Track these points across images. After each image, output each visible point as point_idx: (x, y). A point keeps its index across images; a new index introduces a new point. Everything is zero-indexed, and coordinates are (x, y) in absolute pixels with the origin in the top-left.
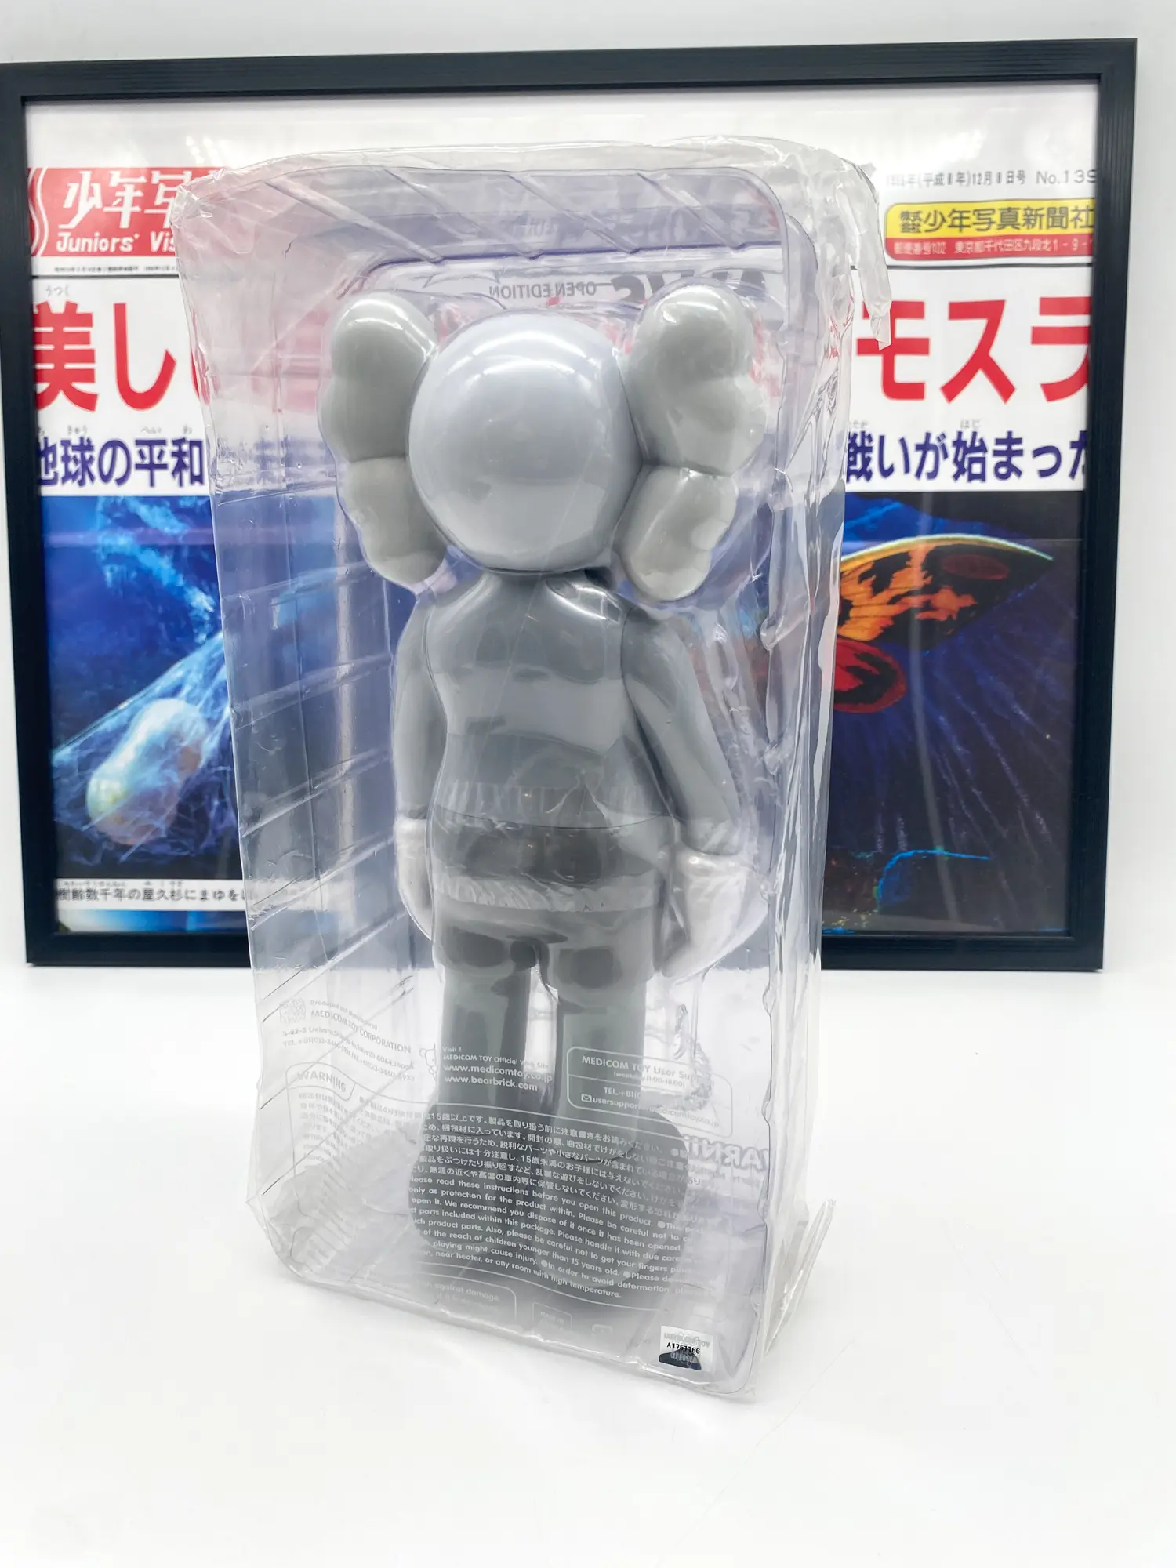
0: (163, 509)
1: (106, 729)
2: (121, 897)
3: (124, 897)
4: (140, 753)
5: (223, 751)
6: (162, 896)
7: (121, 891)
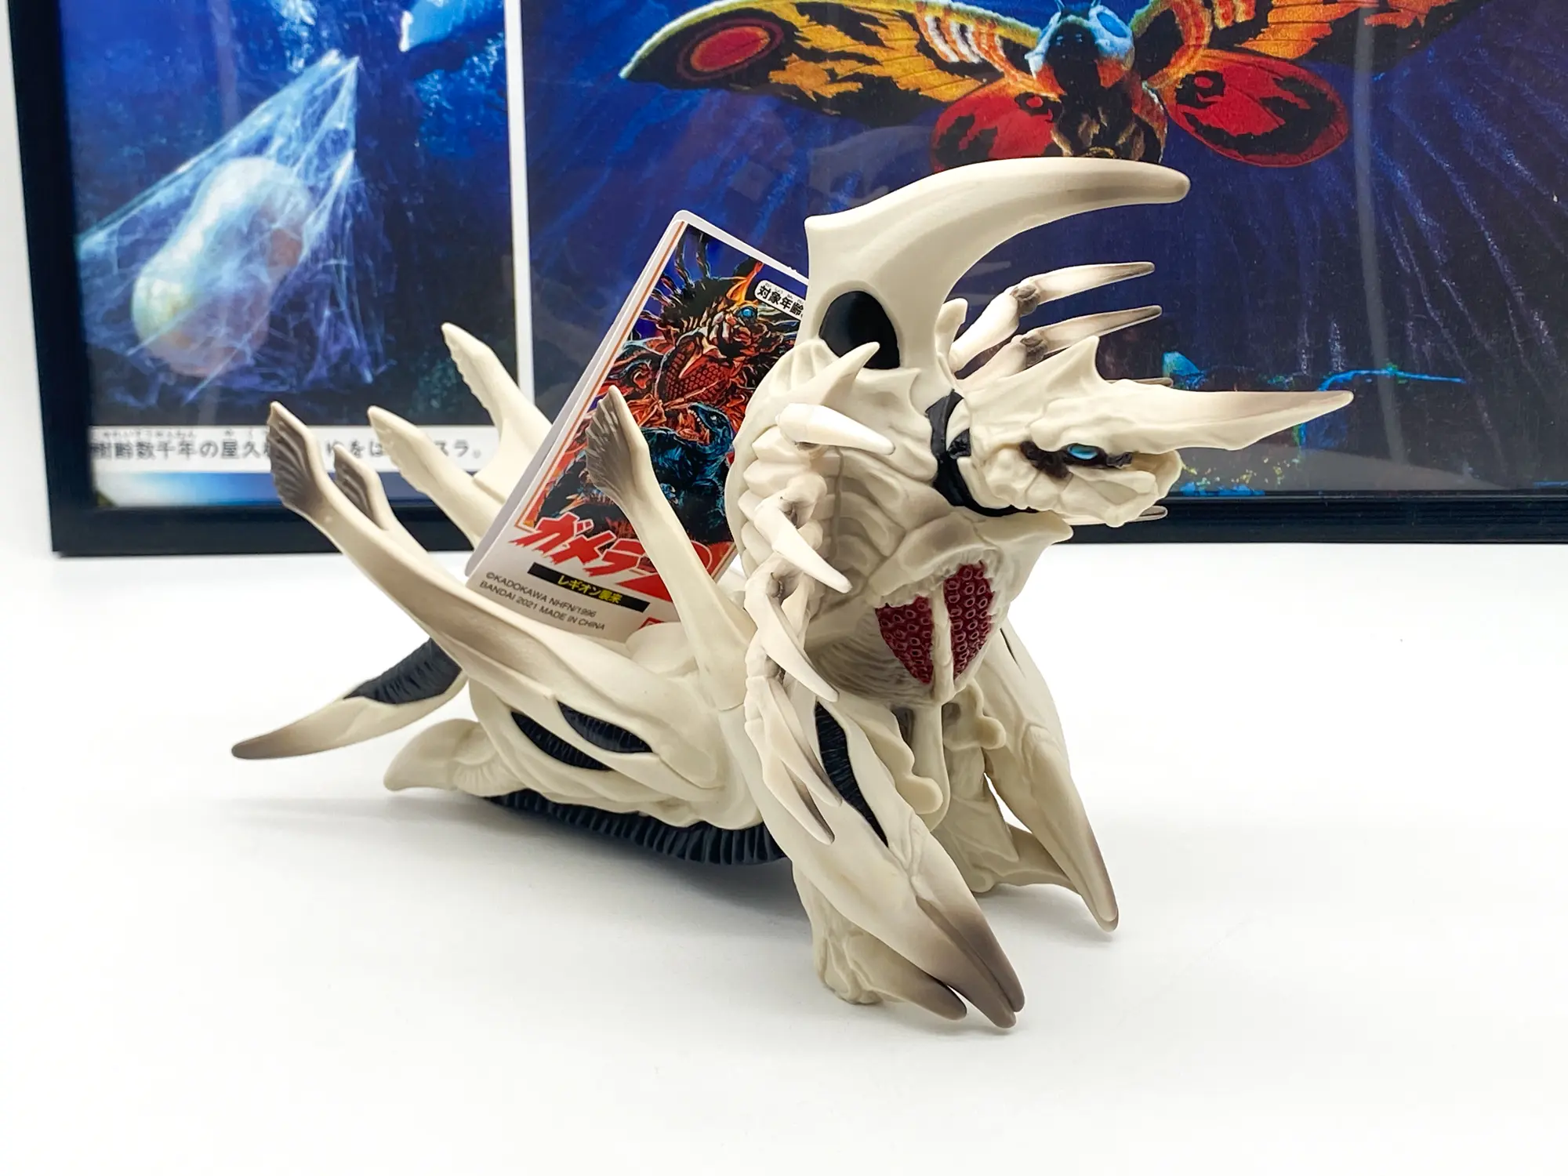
1: (159, 204)
2: (188, 454)
3: (193, 453)
4: (211, 238)
5: (334, 234)
6: (250, 451)
7: (188, 445)
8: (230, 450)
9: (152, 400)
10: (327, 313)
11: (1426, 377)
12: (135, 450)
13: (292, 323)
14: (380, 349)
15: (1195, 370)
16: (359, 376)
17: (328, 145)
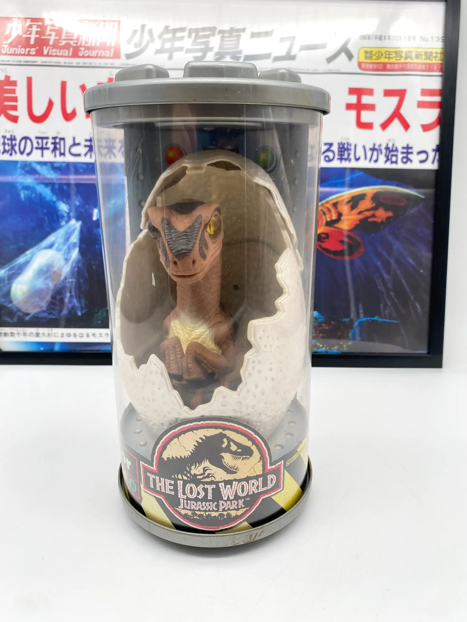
0: (47, 167)
1: (20, 262)
3: (27, 336)
4: (35, 273)
5: (72, 272)
6: (44, 336)
7: (26, 333)
8: (38, 335)
9: (15, 320)
10: (68, 295)
11: (387, 320)
12: (10, 335)
13: (58, 297)
14: (83, 305)
15: (321, 317)
16: (76, 313)
17: (71, 247)
